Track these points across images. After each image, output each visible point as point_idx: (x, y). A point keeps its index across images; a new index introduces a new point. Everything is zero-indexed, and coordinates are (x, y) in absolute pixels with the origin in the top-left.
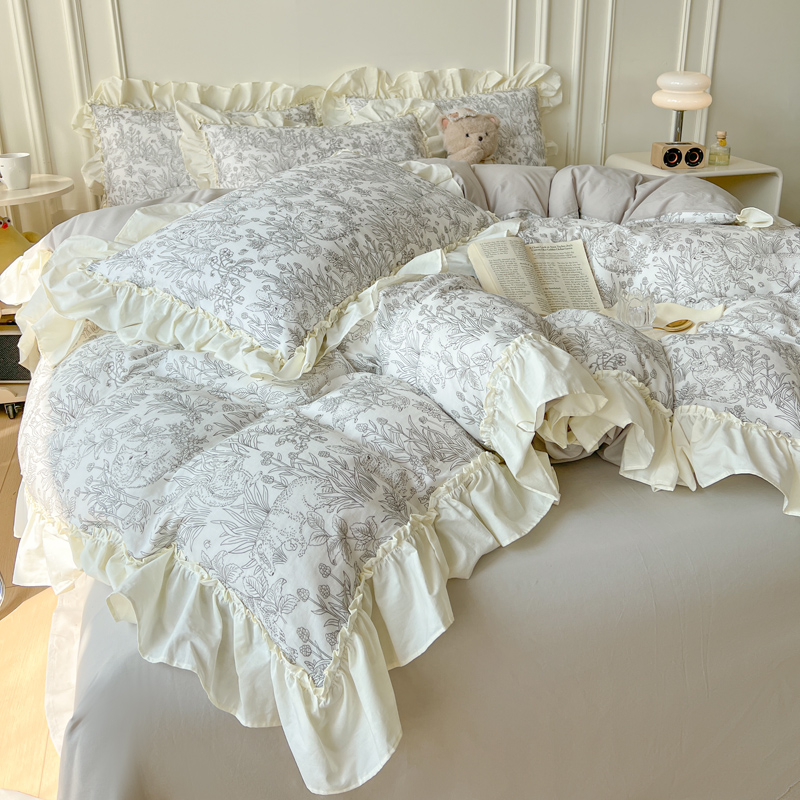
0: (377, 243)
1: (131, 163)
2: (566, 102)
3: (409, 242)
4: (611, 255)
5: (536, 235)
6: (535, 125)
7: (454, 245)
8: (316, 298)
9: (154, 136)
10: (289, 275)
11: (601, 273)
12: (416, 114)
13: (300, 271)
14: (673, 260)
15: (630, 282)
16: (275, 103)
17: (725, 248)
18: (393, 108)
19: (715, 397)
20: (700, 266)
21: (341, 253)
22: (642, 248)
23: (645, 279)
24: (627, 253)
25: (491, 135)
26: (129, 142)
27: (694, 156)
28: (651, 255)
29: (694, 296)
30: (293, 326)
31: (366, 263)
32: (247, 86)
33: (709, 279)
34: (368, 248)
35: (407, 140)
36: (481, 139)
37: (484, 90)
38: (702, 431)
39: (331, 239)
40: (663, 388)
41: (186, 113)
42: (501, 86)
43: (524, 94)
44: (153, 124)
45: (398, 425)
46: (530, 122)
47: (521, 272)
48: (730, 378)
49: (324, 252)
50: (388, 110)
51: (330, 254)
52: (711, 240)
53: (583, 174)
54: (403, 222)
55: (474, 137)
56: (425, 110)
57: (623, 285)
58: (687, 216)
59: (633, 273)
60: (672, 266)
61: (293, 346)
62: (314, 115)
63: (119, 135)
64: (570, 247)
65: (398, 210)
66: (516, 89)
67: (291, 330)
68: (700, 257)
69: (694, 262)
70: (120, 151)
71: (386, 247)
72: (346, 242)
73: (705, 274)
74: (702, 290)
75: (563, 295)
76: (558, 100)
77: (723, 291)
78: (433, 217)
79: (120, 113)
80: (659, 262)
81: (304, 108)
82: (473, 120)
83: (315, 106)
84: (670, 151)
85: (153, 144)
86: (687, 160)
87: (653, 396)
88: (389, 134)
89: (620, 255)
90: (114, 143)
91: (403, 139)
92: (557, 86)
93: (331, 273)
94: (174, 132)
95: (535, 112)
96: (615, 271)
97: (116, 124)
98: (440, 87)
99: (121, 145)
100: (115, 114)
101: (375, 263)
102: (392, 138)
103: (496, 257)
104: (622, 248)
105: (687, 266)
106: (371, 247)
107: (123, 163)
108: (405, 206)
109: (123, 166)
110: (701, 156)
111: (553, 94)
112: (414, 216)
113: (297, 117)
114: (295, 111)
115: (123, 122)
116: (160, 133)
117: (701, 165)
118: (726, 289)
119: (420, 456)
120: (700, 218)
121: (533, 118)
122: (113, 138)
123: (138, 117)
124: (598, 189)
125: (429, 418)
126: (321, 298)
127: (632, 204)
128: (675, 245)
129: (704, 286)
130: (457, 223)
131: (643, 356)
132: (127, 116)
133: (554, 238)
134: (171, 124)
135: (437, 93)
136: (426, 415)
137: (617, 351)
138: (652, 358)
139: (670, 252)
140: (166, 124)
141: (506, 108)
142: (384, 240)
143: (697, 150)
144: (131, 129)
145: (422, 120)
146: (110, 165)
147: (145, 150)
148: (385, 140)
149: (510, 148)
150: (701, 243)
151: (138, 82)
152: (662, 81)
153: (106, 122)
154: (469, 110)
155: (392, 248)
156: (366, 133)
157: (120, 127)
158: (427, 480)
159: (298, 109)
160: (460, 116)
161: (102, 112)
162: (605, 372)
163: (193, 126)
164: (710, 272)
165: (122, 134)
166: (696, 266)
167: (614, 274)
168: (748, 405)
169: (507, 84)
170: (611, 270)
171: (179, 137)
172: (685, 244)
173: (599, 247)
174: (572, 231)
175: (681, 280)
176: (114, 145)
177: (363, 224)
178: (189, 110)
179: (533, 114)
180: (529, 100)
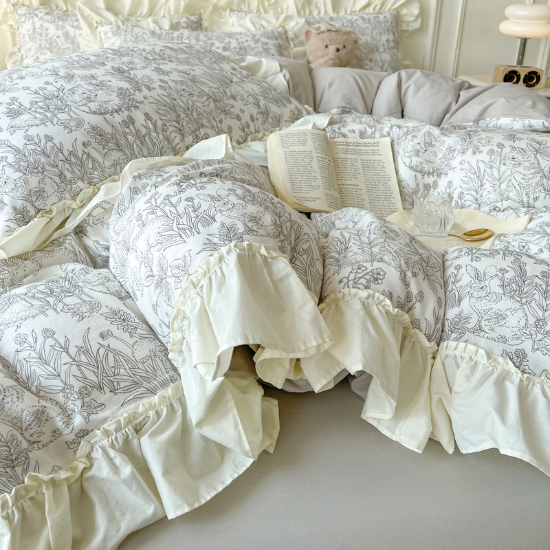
0: (160, 123)
1: (38, 54)
2: (423, 27)
3: (203, 126)
4: (417, 155)
5: (344, 130)
6: (392, 44)
7: (261, 135)
8: (61, 175)
9: (60, 33)
10: (33, 147)
11: (405, 173)
12: (287, 27)
13: (49, 144)
14: (481, 165)
15: (435, 184)
16: (169, 13)
17: (538, 156)
18: (268, 22)
19: (492, 334)
20: (509, 172)
21: (109, 129)
22: (451, 150)
23: (450, 183)
24: (435, 154)
25: (349, 48)
26: (38, 37)
27: (532, 79)
28: (459, 158)
29: (499, 205)
30: (19, 204)
31: (142, 143)
33: (518, 188)
34: (146, 127)
35: (273, 48)
36: (338, 50)
37: (351, 12)
38: (468, 378)
39: (101, 114)
40: (429, 315)
41: (86, 14)
42: (367, 10)
43: (385, 17)
44: (60, 23)
45: (67, 340)
46: (388, 41)
47: (315, 165)
48: (514, 311)
49: (86, 126)
50: (264, 23)
51: (94, 129)
52: (524, 147)
53: (410, 77)
54: (200, 105)
55: (332, 49)
56: (295, 25)
57: (427, 187)
58: (505, 121)
59: (439, 176)
60: (480, 170)
61: (13, 225)
62: (201, 25)
63: (31, 30)
64: (376, 144)
65: (196, 93)
66: (380, 12)
67: (15, 209)
68: (510, 163)
69: (503, 168)
70: (31, 43)
71: (171, 129)
72: (118, 118)
73: (513, 181)
74: (508, 198)
75: (360, 192)
76: (417, 25)
77: (531, 201)
78: (239, 105)
79: (36, 12)
80: (466, 166)
81: (193, 18)
82: (333, 34)
83: (203, 17)
84: (510, 72)
85: (58, 40)
86: (524, 82)
87: (415, 324)
88: (257, 41)
89: (427, 156)
90: (27, 37)
91: (270, 46)
92: (416, 11)
93: (89, 149)
94: (77, 30)
95: (394, 33)
96: (420, 172)
97: (31, 21)
98: (313, 7)
99: (32, 39)
100: (32, 13)
101: (154, 144)
102: (259, 45)
103: (292, 148)
104: (431, 149)
105: (495, 172)
106: (151, 126)
107: (32, 53)
108: (207, 90)
109: (32, 56)
110: (539, 78)
111: (412, 19)
112: (215, 101)
113: (185, 25)
114: (184, 19)
115: (36, 19)
116: (64, 30)
117: (537, 86)
118: (535, 199)
119: (77, 385)
120: (518, 124)
121: (391, 37)
122: (27, 32)
123: (49, 17)
124: (421, 92)
125: (116, 332)
126: (69, 175)
127: (454, 107)
128: (485, 149)
129: (511, 195)
130: (265, 113)
131: (409, 274)
132: (40, 15)
133: (362, 135)
134: (75, 23)
135: (310, 12)
136: (113, 328)
137: (376, 265)
138: (421, 276)
139: (479, 156)
140: (71, 24)
141: (367, 28)
142: (169, 121)
143: (535, 73)
144: (41, 26)
145: (291, 33)
146: (22, 55)
147: (51, 44)
148: (253, 46)
149: (368, 62)
150: (514, 148)
152: (511, 11)
153: (23, 19)
154: (331, 25)
155: (180, 131)
156: (237, 39)
157: (34, 23)
158: (78, 420)
159: (187, 18)
160: (323, 28)
161: (22, 11)
162: (354, 291)
163: (90, 25)
164: (520, 180)
165: (34, 29)
166: (504, 172)
167: (419, 175)
168: (534, 350)
169: (372, 8)
170: (416, 171)
171: (80, 35)
172: (496, 149)
173: (407, 146)
174: (382, 129)
175: (487, 186)
176: (27, 40)
177: (146, 101)
178: (88, 12)
179: (392, 34)
180: (389, 22)
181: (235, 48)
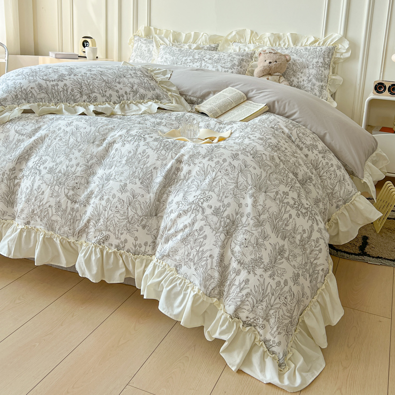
6: (321, 65)
9: (146, 49)
12: (256, 51)
16: (203, 42)
26: (138, 50)
27: (394, 89)
32: (193, 33)
35: (237, 60)
36: (270, 63)
43: (322, 49)
44: (148, 44)
46: (318, 62)
50: (246, 49)
55: (268, 62)
62: (217, 49)
81: (213, 45)
83: (220, 45)
84: (378, 84)
85: (145, 52)
86: (389, 91)
88: (230, 56)
92: (347, 46)
100: (139, 39)
102: (230, 58)
111: (344, 51)
115: (140, 42)
123: (145, 41)
132: (142, 40)
141: (306, 54)
144: (141, 45)
148: (226, 58)
149: (300, 74)
151: (152, 28)
159: (210, 45)
161: (136, 38)
169: (318, 42)
178: (158, 39)
179: (322, 59)
180: (323, 52)
181: (215, 59)
